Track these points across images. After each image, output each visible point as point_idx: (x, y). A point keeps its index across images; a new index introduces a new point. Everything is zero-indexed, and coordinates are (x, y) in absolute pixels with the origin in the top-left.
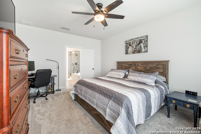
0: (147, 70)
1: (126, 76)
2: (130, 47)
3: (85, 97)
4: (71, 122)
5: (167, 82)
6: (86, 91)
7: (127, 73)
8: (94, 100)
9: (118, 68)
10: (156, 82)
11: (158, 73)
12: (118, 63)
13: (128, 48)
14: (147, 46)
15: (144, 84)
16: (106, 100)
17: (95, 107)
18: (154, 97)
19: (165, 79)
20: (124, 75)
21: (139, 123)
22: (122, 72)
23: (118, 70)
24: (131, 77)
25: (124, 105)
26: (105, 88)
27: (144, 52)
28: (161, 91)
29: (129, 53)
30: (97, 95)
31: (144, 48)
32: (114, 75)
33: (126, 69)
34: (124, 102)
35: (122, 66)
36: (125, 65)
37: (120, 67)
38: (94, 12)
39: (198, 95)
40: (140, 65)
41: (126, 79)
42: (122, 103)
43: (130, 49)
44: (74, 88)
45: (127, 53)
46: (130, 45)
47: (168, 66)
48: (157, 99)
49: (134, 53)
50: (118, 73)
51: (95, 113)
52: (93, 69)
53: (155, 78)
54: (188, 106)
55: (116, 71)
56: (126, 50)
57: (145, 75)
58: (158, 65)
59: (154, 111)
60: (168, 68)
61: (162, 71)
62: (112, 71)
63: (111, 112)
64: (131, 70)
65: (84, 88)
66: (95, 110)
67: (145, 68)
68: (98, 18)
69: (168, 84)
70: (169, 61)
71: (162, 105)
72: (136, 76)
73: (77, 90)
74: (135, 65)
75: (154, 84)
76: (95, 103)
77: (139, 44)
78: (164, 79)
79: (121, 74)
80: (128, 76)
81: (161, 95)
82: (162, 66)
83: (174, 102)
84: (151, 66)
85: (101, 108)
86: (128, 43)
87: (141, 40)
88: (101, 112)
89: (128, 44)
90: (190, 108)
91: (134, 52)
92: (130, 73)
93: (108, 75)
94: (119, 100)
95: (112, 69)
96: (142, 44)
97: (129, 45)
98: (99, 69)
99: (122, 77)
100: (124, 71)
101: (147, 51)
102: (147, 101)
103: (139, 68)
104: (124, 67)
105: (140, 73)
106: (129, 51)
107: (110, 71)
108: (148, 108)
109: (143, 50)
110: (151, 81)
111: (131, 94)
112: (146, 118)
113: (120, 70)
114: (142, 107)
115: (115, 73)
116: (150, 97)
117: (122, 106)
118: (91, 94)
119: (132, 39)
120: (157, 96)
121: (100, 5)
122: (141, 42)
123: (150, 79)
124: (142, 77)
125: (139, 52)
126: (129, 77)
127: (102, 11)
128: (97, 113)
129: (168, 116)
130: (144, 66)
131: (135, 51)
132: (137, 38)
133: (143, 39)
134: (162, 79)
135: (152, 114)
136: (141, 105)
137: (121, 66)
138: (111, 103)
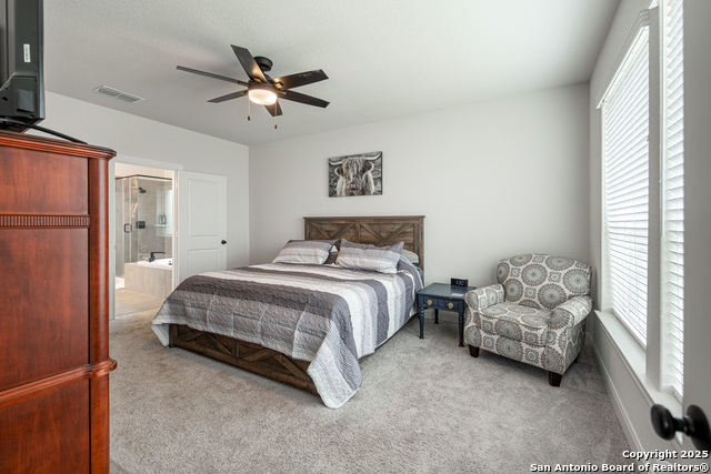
0: (383, 239)
1: (331, 259)
2: (341, 179)
3: (219, 323)
4: (182, 398)
5: (420, 265)
6: (222, 304)
7: (334, 249)
8: (254, 322)
9: (309, 237)
10: (399, 266)
11: (402, 244)
12: (309, 221)
13: (336, 181)
14: (381, 178)
15: (375, 272)
16: (289, 314)
17: (257, 340)
18: (394, 296)
19: (417, 257)
20: (327, 254)
21: (366, 353)
22: (320, 247)
23: (309, 242)
24: (344, 259)
25: (334, 315)
26: (283, 286)
27: (375, 194)
28: (408, 284)
29: (338, 193)
30: (264, 308)
31: (375, 184)
32: (298, 258)
33: (332, 238)
34: (334, 308)
35: (319, 232)
36: (327, 227)
37: (313, 234)
38: (247, 80)
39: (469, 285)
40: (365, 226)
41: (333, 265)
42: (331, 310)
43: (341, 184)
44: (166, 307)
45: (332, 193)
46: (340, 172)
47: (422, 228)
48: (399, 302)
49: (352, 195)
50: (311, 251)
51: (258, 356)
52: (224, 242)
53: (397, 257)
54: (451, 305)
55: (303, 246)
56: (331, 186)
57: (377, 251)
58: (404, 225)
59: (393, 326)
60: (422, 234)
61: (411, 239)
62: (293, 246)
63: (306, 335)
64: (344, 241)
65: (215, 298)
66: (258, 348)
67: (378, 235)
68: (259, 96)
69: (422, 268)
70: (423, 217)
71: (411, 314)
72: (357, 255)
73: (184, 310)
74: (354, 227)
75: (394, 271)
76: (259, 330)
77: (364, 171)
78: (415, 257)
79: (320, 252)
80: (337, 256)
81: (408, 291)
82: (411, 229)
83: (430, 302)
84: (389, 228)
85: (276, 338)
86: (335, 166)
87: (367, 161)
88: (279, 347)
89: (336, 169)
90: (453, 309)
91: (351, 192)
92: (342, 249)
93: (279, 259)
94: (323, 306)
95: (291, 241)
96: (369, 173)
97: (338, 171)
98: (242, 242)
99: (321, 261)
100: (327, 245)
101: (381, 192)
102: (379, 304)
103: (364, 234)
104: (326, 234)
105: (365, 246)
106: (338, 189)
107: (285, 247)
108: (383, 319)
109: (373, 188)
110: (389, 264)
111: (349, 291)
112: (378, 342)
113: (314, 243)
114: (369, 317)
115: (302, 250)
116: (386, 295)
117: (330, 318)
118: (241, 310)
119: (346, 157)
120: (399, 293)
121: (265, 62)
122: (366, 166)
123: (386, 260)
124: (370, 256)
125: (364, 192)
126: (339, 259)
127: (272, 82)
128: (265, 353)
129: (421, 337)
130: (376, 228)
131: (353, 189)
132: (359, 156)
133: (373, 161)
134: (410, 258)
135: (390, 333)
136: (368, 312)
137: (317, 229)
138: (305, 317)
